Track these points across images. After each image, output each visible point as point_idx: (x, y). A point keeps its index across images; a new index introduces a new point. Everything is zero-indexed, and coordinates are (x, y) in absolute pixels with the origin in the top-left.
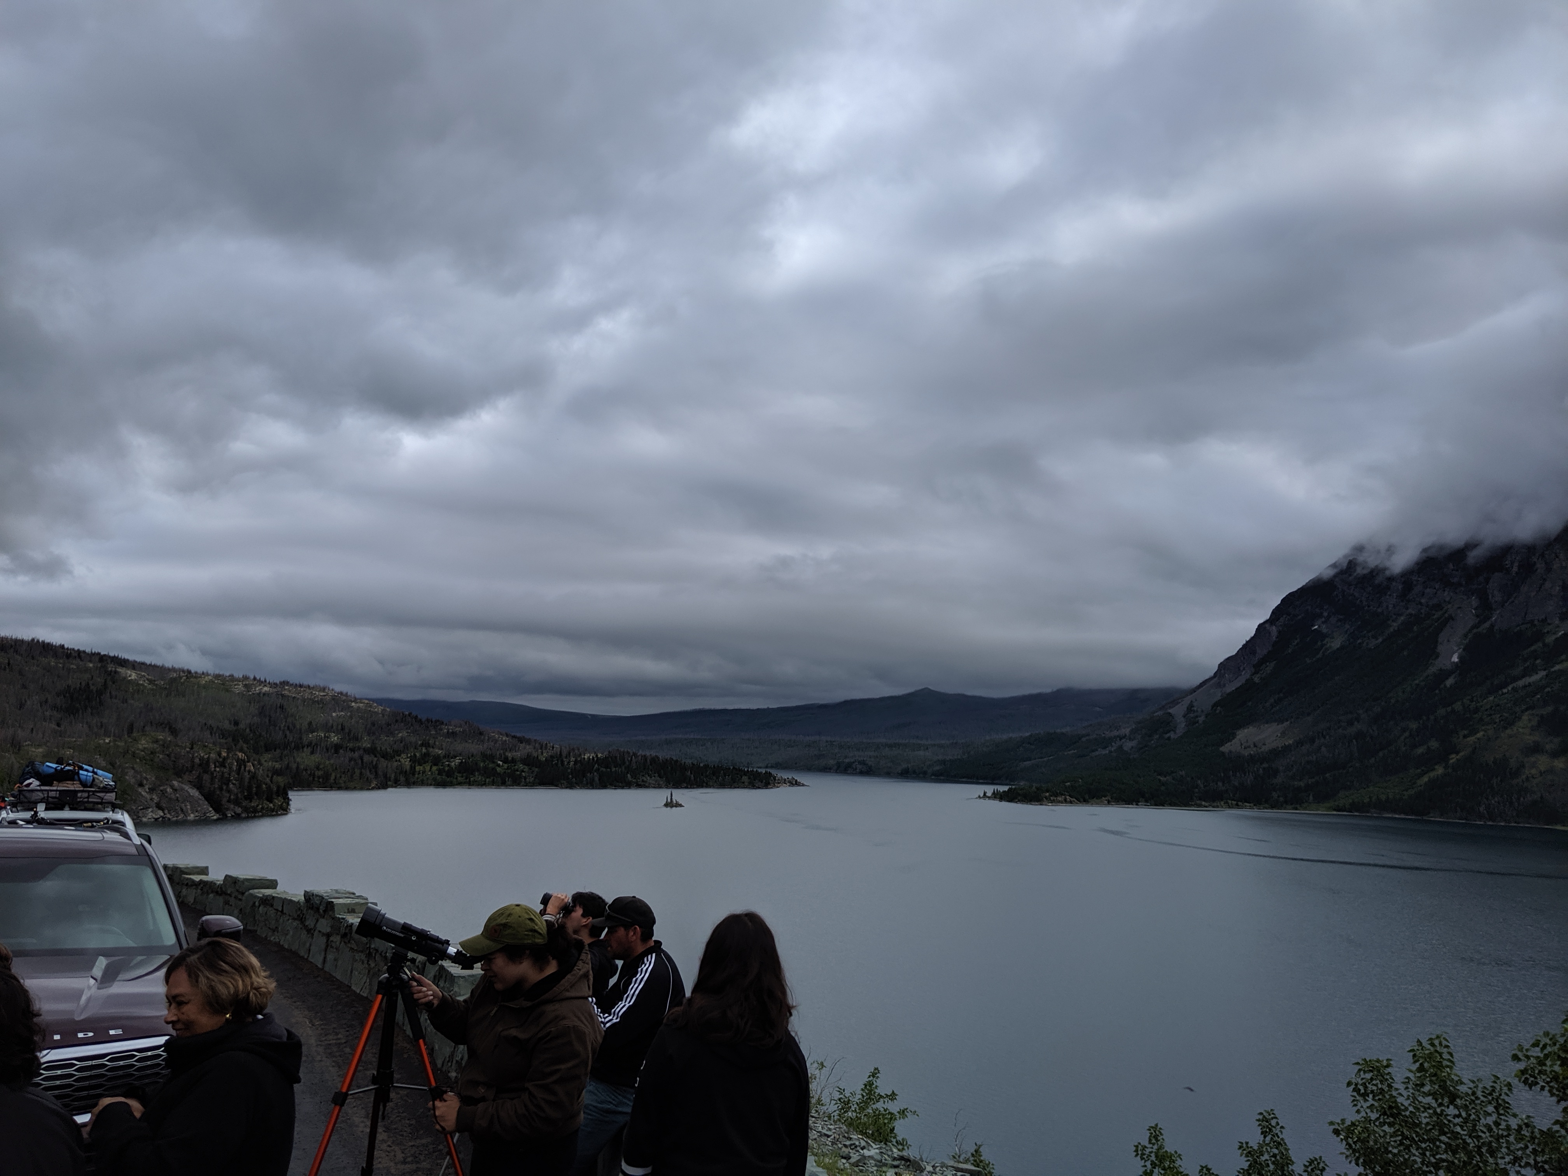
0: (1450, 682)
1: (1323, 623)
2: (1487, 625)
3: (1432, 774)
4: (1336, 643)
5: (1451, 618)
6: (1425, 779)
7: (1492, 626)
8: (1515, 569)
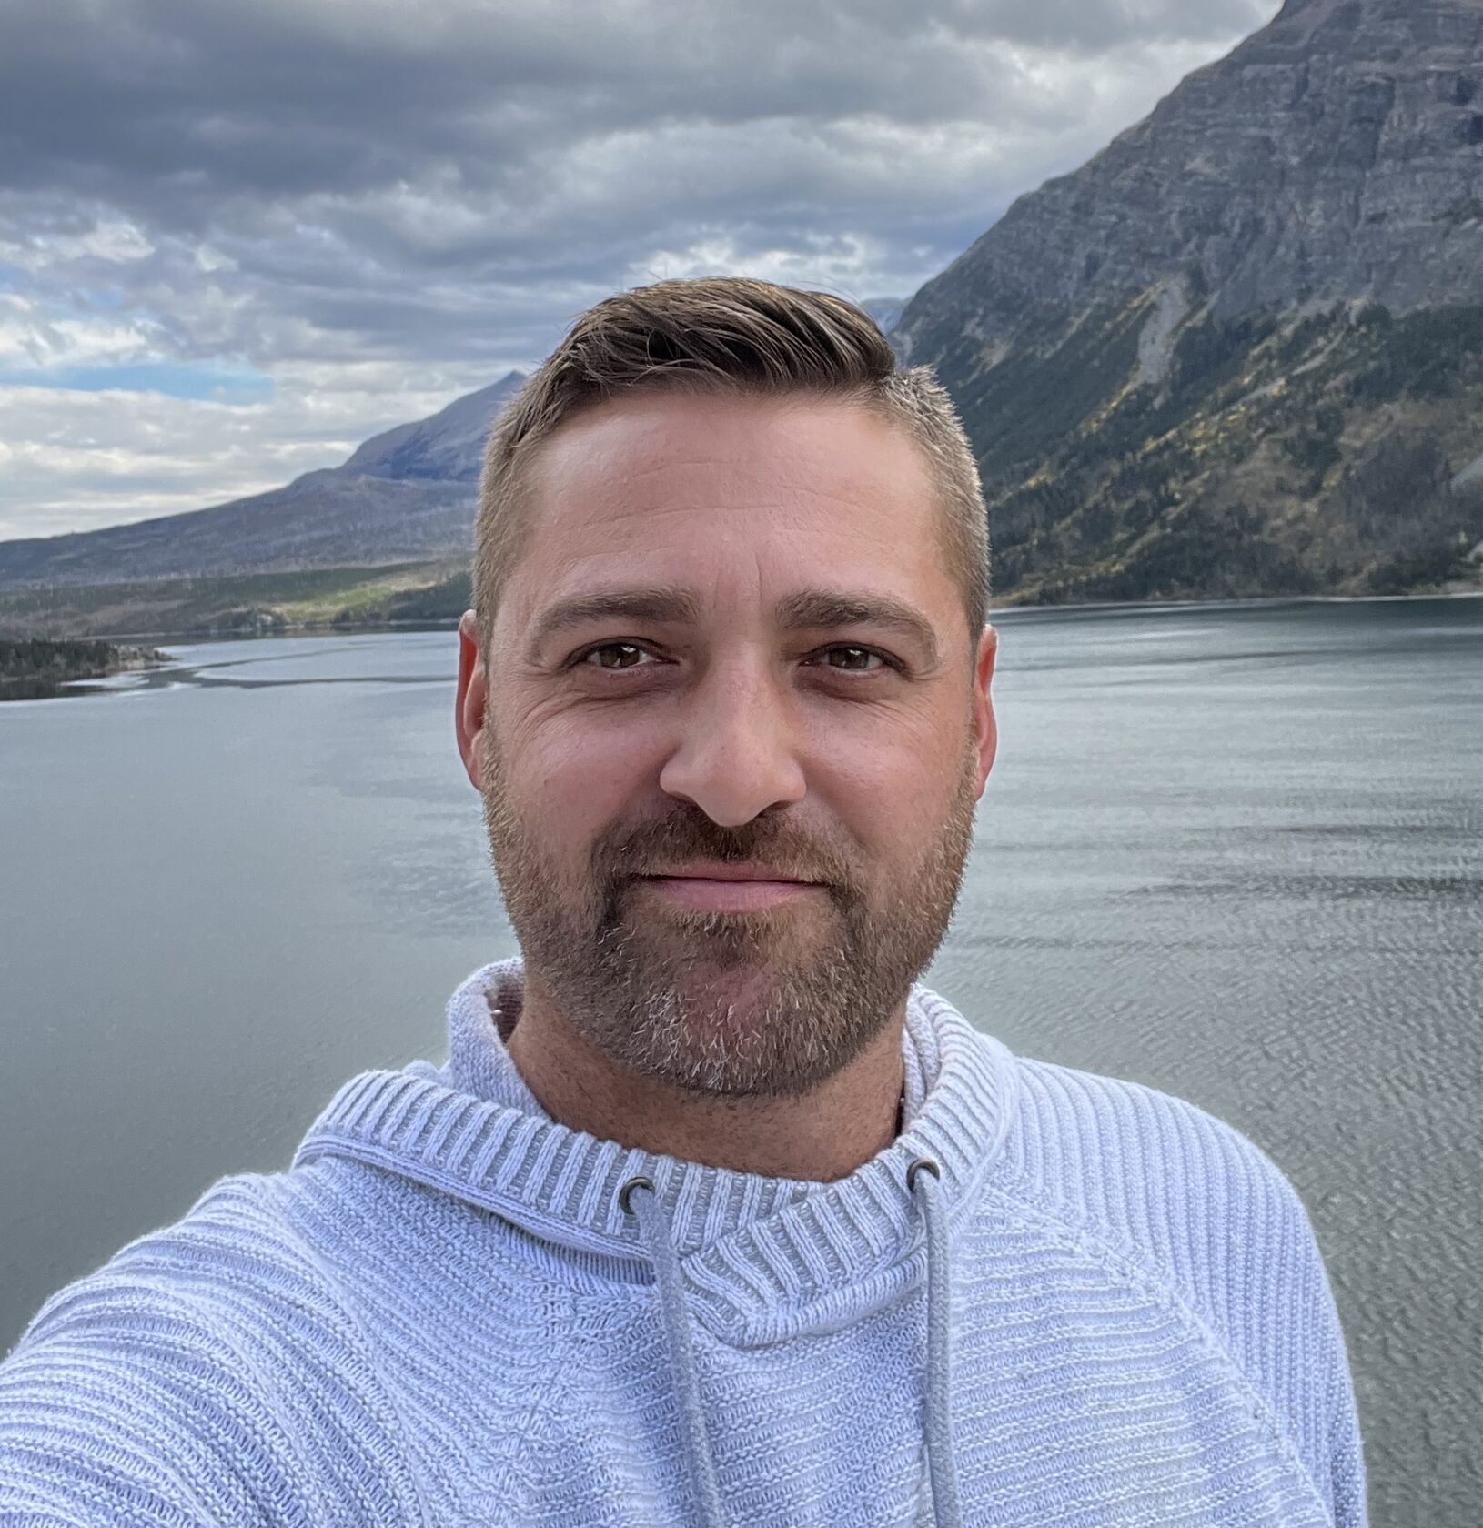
0: (1158, 403)
1: (978, 325)
2: (1203, 313)
3: (1146, 539)
4: (996, 357)
5: (1153, 306)
6: (1136, 547)
7: (1210, 315)
8: (1237, 229)
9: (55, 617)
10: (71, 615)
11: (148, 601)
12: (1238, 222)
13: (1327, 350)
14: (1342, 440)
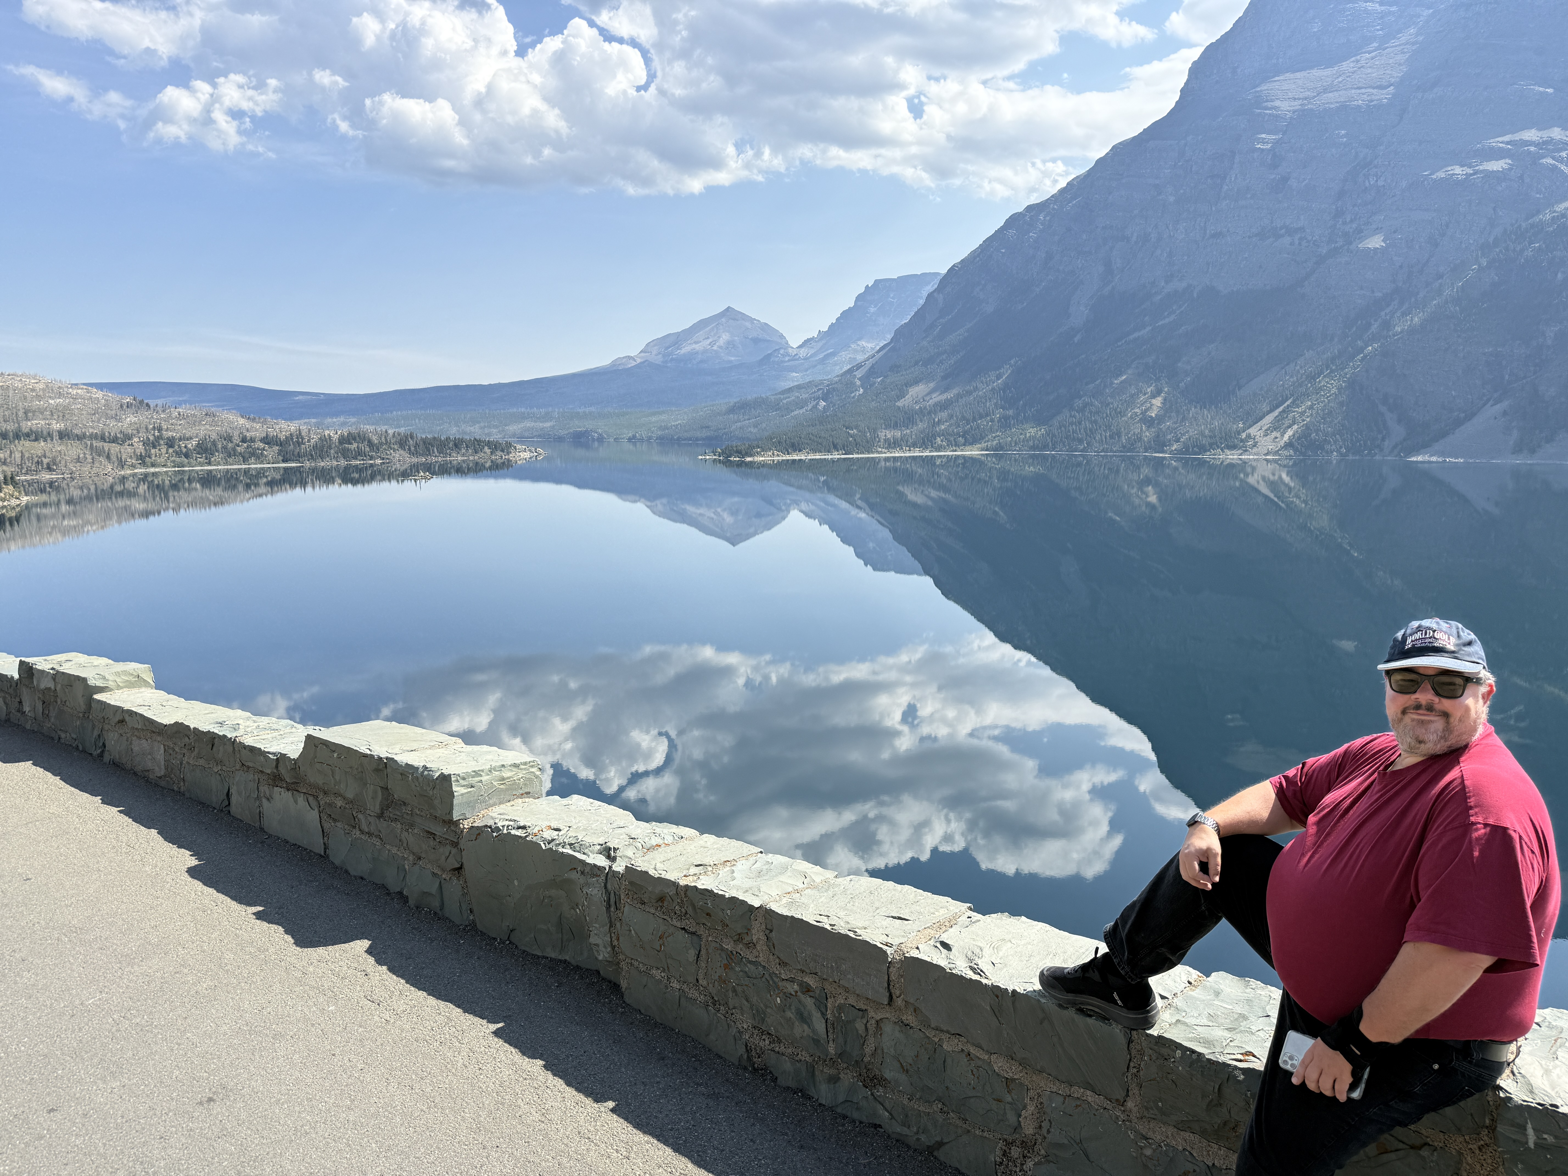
0: (1076, 339)
1: (981, 290)
2: (1109, 288)
5: (1080, 283)
7: (1113, 288)
8: (1134, 239)
9: (489, 427)
10: (496, 427)
11: (535, 422)
12: (1135, 234)
13: (1178, 312)
14: (1179, 365)
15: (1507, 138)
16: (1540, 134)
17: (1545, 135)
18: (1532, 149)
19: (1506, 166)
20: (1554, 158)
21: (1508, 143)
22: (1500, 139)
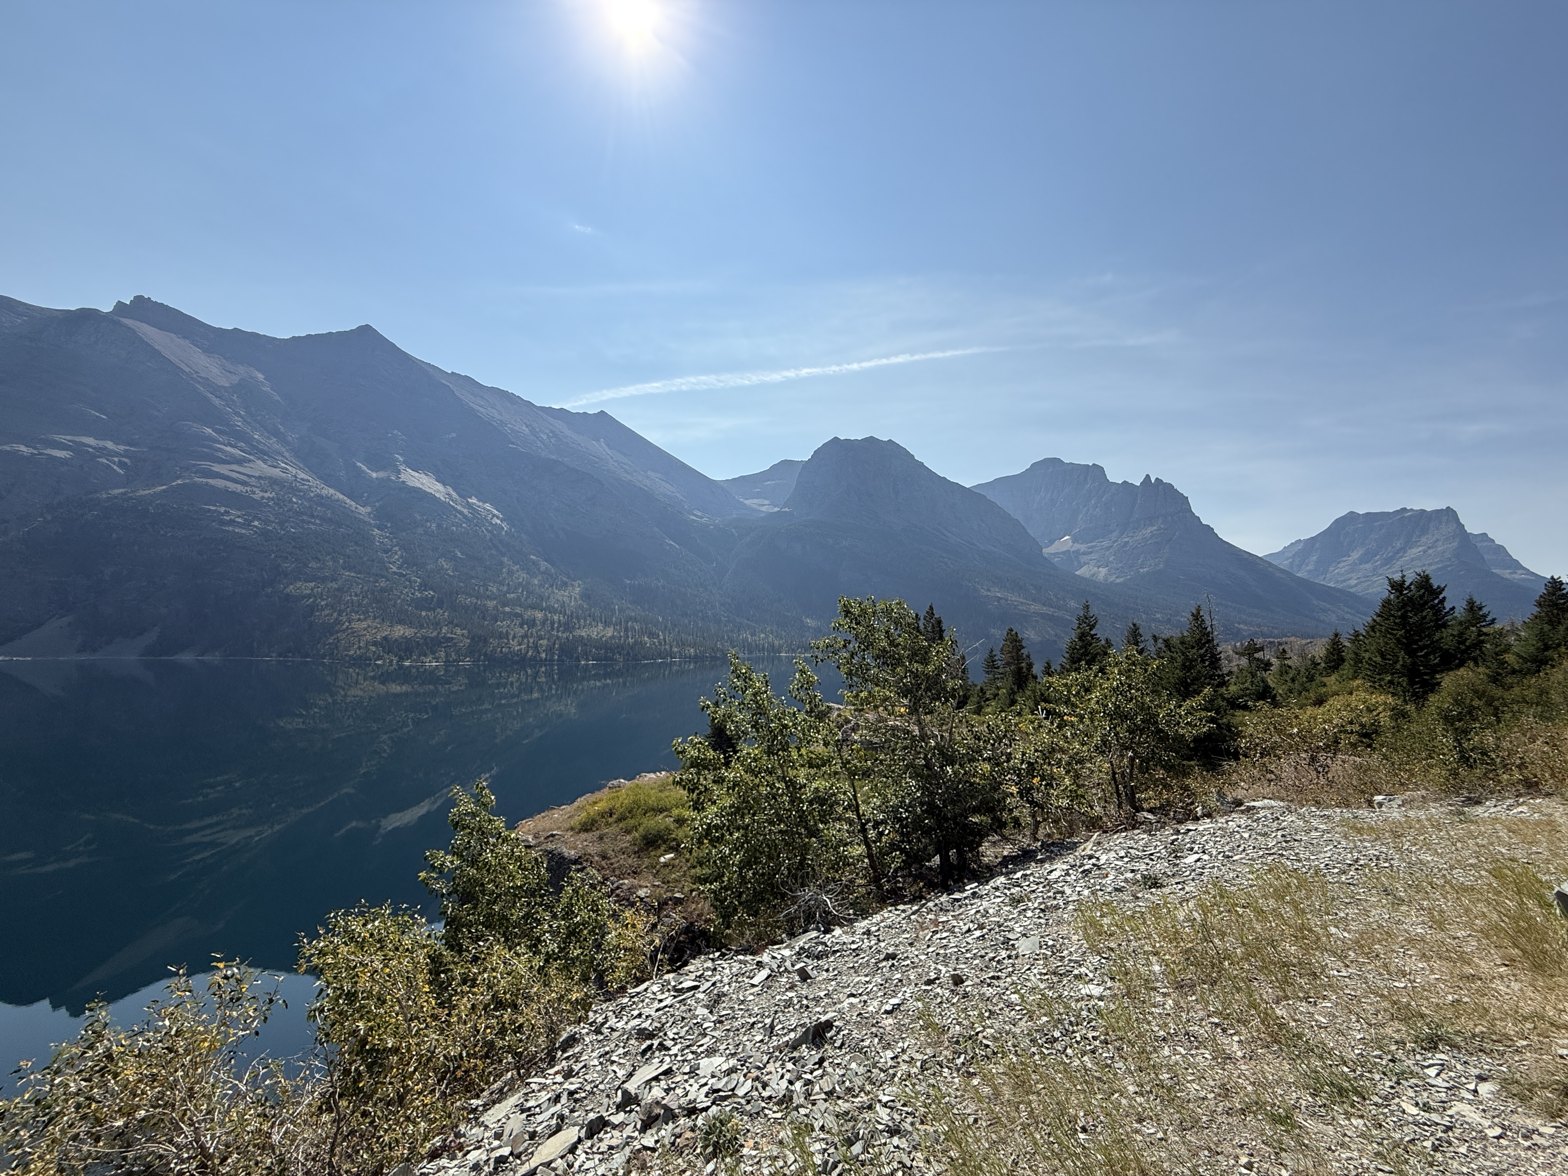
15: (69, 438)
16: (97, 442)
17: (101, 443)
18: (90, 450)
19: (68, 456)
20: (108, 460)
21: (69, 441)
22: (63, 437)
